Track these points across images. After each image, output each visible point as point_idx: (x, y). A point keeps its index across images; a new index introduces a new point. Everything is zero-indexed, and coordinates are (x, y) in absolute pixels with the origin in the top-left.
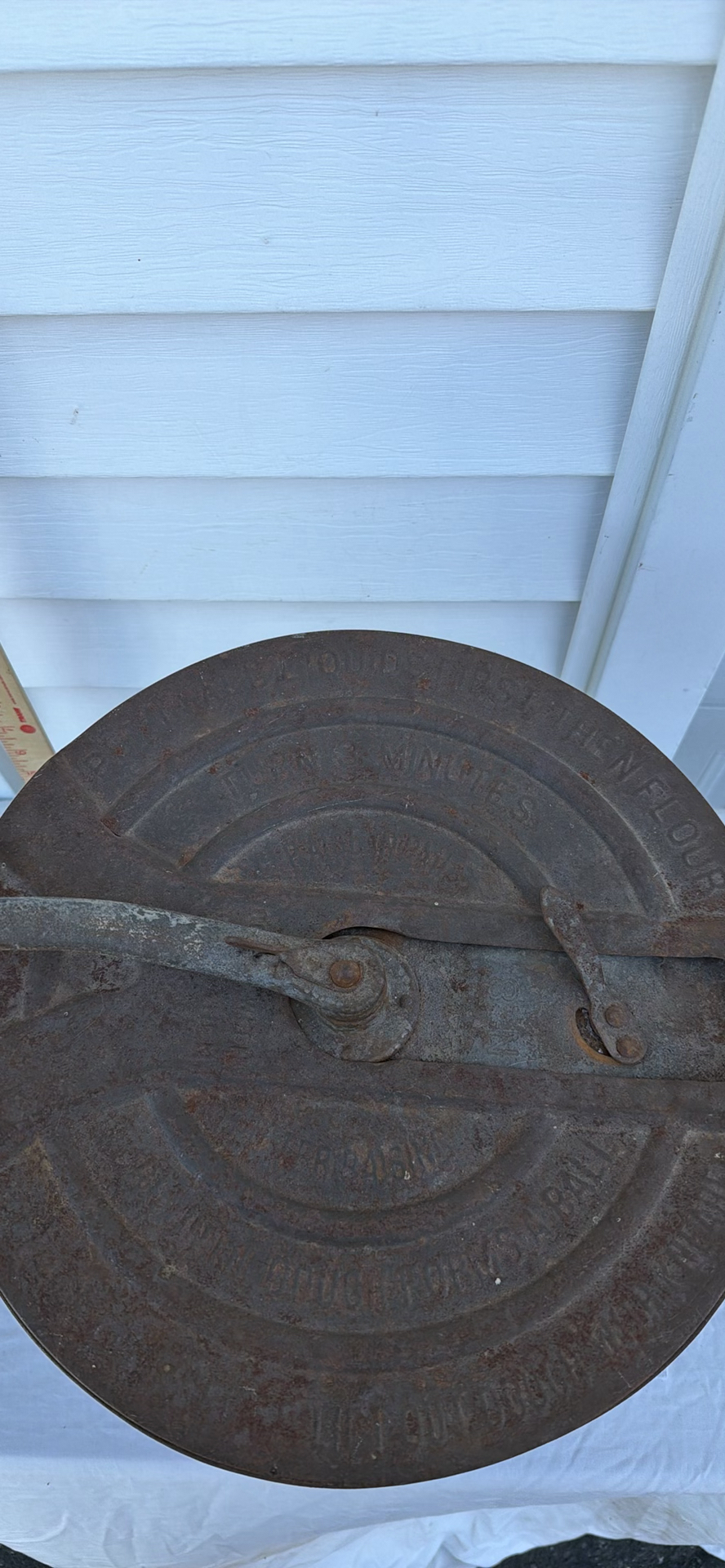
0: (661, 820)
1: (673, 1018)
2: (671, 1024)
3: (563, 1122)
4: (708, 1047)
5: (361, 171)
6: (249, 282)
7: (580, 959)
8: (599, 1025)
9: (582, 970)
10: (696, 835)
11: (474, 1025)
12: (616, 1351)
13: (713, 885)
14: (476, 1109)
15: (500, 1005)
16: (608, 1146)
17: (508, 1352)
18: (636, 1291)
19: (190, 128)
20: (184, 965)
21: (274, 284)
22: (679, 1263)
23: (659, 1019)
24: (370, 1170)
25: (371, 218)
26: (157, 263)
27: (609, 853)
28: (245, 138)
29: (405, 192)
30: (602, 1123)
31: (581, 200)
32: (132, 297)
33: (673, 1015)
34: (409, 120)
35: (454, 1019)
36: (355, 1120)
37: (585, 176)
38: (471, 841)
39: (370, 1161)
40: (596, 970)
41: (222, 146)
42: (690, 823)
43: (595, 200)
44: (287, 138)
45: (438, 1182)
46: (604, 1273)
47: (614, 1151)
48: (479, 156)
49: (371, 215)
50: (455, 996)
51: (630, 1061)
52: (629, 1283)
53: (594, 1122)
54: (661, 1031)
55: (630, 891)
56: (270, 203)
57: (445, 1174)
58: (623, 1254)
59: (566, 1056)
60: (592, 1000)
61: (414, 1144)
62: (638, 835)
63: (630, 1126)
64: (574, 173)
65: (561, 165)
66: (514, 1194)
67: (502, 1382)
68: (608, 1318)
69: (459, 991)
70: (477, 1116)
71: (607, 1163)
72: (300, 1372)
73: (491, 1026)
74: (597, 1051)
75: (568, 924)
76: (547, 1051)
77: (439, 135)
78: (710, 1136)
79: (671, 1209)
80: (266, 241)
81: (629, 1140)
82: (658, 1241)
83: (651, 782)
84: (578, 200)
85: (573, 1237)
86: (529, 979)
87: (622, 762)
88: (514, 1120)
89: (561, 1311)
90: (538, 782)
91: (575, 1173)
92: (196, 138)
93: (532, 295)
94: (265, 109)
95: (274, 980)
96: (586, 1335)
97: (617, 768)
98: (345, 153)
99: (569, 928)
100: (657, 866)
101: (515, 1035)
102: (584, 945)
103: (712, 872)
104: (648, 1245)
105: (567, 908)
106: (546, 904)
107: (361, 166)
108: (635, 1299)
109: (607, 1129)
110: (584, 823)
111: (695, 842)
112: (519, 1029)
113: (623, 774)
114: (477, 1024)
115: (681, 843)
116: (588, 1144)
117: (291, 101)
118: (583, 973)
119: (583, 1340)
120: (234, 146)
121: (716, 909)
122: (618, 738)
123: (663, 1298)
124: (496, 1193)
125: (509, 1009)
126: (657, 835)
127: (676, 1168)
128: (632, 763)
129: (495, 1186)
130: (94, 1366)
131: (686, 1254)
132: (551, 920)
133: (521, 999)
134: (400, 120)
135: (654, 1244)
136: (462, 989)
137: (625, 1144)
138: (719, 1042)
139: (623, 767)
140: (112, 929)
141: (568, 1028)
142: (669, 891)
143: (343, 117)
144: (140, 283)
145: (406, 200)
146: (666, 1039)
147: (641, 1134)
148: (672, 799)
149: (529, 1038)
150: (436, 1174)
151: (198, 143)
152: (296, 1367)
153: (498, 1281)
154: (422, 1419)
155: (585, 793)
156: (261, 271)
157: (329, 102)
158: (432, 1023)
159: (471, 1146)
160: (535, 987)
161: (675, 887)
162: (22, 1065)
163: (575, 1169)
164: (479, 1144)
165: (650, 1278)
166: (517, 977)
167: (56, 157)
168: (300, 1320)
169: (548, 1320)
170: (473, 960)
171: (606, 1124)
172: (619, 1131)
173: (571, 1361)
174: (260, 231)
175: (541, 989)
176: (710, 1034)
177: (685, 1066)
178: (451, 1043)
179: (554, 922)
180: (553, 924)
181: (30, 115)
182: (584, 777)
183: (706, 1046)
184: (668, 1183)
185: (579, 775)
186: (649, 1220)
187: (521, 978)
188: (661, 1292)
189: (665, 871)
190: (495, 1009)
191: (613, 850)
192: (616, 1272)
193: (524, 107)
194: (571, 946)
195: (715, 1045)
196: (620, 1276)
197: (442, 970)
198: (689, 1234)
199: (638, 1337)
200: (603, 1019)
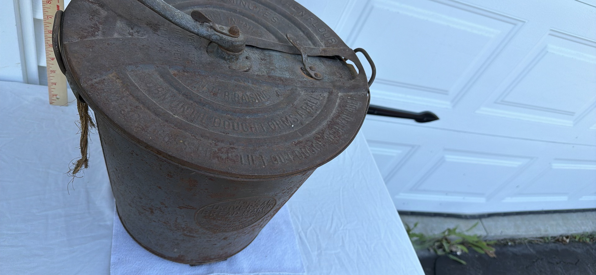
0: (315, 26)
2: (328, 73)
3: (303, 91)
7: (302, 50)
8: (308, 70)
10: (325, 31)
11: (270, 68)
12: (333, 140)
13: (332, 42)
14: (276, 86)
15: (277, 64)
16: (317, 97)
17: (300, 142)
18: (335, 127)
22: (346, 120)
23: (324, 72)
24: (244, 99)
30: (314, 92)
33: (327, 71)
35: (263, 66)
36: (236, 86)
38: (260, 24)
39: (243, 97)
45: (267, 103)
46: (325, 123)
47: (319, 98)
50: (262, 61)
51: (319, 78)
52: (332, 125)
53: (312, 91)
54: (325, 74)
55: (310, 42)
57: (269, 102)
58: (329, 119)
59: (299, 77)
60: (305, 64)
61: (258, 94)
62: (310, 29)
63: (323, 92)
66: (292, 107)
67: (300, 149)
68: (328, 133)
70: (276, 89)
71: (318, 101)
72: (232, 146)
73: (276, 68)
74: (308, 76)
76: (294, 75)
78: (346, 94)
79: (340, 109)
82: (338, 116)
83: (311, 18)
85: (312, 117)
88: (288, 90)
89: (314, 132)
90: (278, 14)
91: (309, 103)
95: (207, 33)
96: (323, 137)
97: (300, 14)
100: (316, 37)
101: (284, 71)
103: (332, 39)
104: (335, 117)
106: (289, 37)
108: (335, 129)
109: (316, 94)
110: (293, 25)
113: (302, 15)
115: (321, 32)
116: (311, 97)
118: (303, 54)
119: (322, 138)
121: (335, 47)
123: (343, 128)
124: (287, 105)
125: (280, 65)
126: (315, 30)
127: (338, 101)
129: (286, 103)
130: (151, 138)
131: (346, 118)
132: (291, 40)
133: (284, 63)
136: (264, 60)
137: (322, 97)
141: (299, 71)
146: (327, 76)
147: (326, 95)
148: (317, 22)
149: (288, 72)
150: (266, 101)
152: (230, 144)
153: (293, 126)
154: (278, 158)
155: (293, 17)
158: (257, 67)
159: (276, 96)
160: (287, 61)
161: (322, 42)
162: (105, 50)
164: (278, 95)
165: (338, 124)
168: (228, 134)
169: (311, 134)
170: (267, 53)
171: (315, 92)
172: (319, 94)
173: (320, 143)
175: (289, 62)
178: (264, 72)
184: (337, 104)
185: (290, 13)
186: (334, 112)
189: (319, 38)
191: (303, 32)
196: (329, 124)
197: (257, 54)
198: (346, 114)
199: (339, 137)
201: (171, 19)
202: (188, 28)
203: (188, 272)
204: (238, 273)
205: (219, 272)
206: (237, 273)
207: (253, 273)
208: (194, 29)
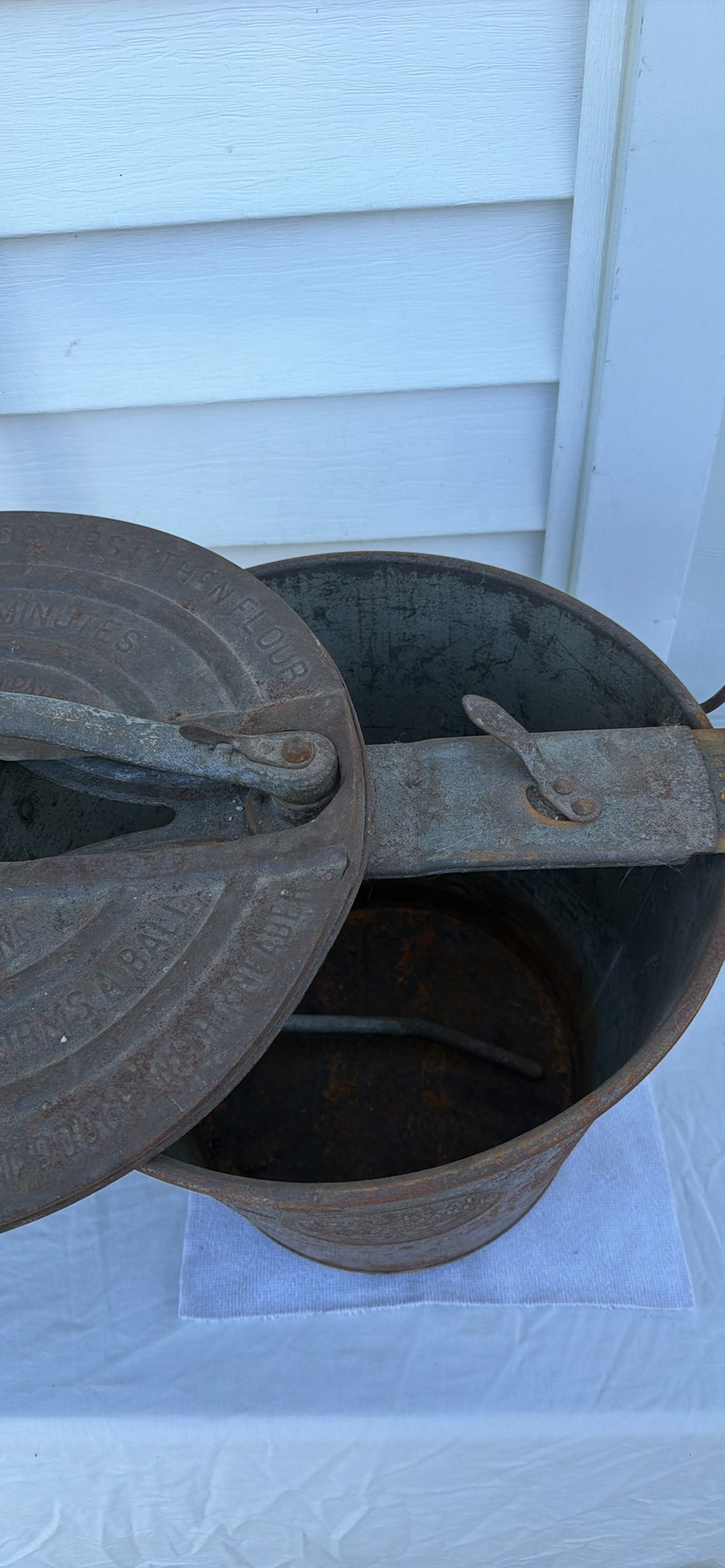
0: (252, 630)
1: (619, 784)
2: (618, 789)
3: (144, 893)
4: (656, 803)
5: (307, 77)
6: (216, 191)
7: (516, 743)
8: (551, 797)
9: (521, 751)
10: (281, 638)
11: (430, 811)
12: (173, 1078)
14: (60, 895)
15: (453, 791)
16: (184, 906)
17: (66, 1102)
19: (160, 45)
20: (141, 759)
21: (239, 191)
22: (239, 990)
23: (606, 785)
25: (319, 122)
26: (137, 177)
27: (206, 666)
28: (208, 52)
29: (346, 96)
30: (181, 887)
31: (498, 94)
32: (116, 212)
33: (619, 782)
34: (345, 25)
35: (409, 810)
37: (499, 70)
40: (534, 750)
41: (187, 60)
42: (276, 629)
43: (510, 93)
44: (240, 49)
45: (15, 964)
46: (169, 1013)
47: (191, 909)
48: (406, 57)
49: (319, 120)
50: (410, 791)
52: (191, 1017)
54: (609, 795)
55: (223, 694)
56: (231, 113)
57: (23, 956)
58: (187, 993)
59: (519, 825)
60: (537, 779)
62: (230, 647)
63: (207, 885)
64: (489, 68)
65: (477, 61)
66: (90, 960)
68: (168, 1051)
69: (413, 787)
70: (61, 902)
71: (182, 920)
73: (445, 809)
74: (554, 819)
75: (496, 719)
76: (500, 823)
77: (372, 38)
79: (237, 946)
80: (230, 149)
81: (205, 897)
82: (221, 976)
83: (245, 602)
84: (495, 94)
85: (142, 987)
86: (479, 768)
87: (219, 590)
88: (98, 900)
89: (122, 1053)
90: (143, 617)
91: (154, 933)
92: (166, 54)
93: (464, 188)
94: (222, 23)
95: (229, 768)
96: (146, 1070)
97: (215, 596)
98: (292, 61)
99: (498, 722)
100: (247, 669)
101: (469, 813)
102: (516, 731)
103: (295, 665)
104: (211, 981)
105: (491, 707)
107: (307, 73)
108: (196, 1030)
109: (186, 892)
110: (183, 644)
111: (281, 644)
112: (472, 808)
113: (220, 599)
114: (432, 809)
115: (267, 647)
116: (167, 907)
117: (243, 14)
118: (522, 754)
119: (142, 1075)
120: (198, 60)
122: (216, 571)
123: (222, 1023)
124: (69, 961)
125: (461, 793)
126: (248, 644)
127: (246, 911)
128: (228, 590)
129: (69, 955)
131: (247, 980)
132: (480, 720)
133: (473, 784)
134: (337, 26)
135: (218, 978)
136: (416, 785)
137: (201, 902)
138: (665, 798)
139: (220, 594)
140: (68, 720)
141: (520, 803)
142: (257, 688)
143: (288, 26)
144: (122, 198)
145: (346, 103)
146: (615, 801)
147: (216, 890)
148: (262, 613)
149: (482, 814)
150: (14, 957)
151: (167, 59)
153: (63, 1040)
155: (184, 618)
156: (226, 180)
157: (275, 13)
158: (389, 815)
159: (53, 928)
160: (485, 774)
161: (262, 684)
163: (152, 930)
164: (60, 924)
165: (211, 1009)
166: (468, 768)
167: (48, 80)
169: (110, 1065)
170: (424, 761)
171: (185, 887)
172: (197, 892)
173: (130, 1097)
174: (224, 140)
175: (491, 774)
176: (657, 793)
177: (634, 821)
178: (408, 829)
179: (483, 721)
180: (482, 723)
181: (25, 41)
182: (184, 606)
183: (653, 802)
184: (237, 925)
185: (180, 606)
186: (216, 960)
187: (471, 768)
188: (220, 1019)
189: (254, 672)
190: (448, 795)
191: (208, 661)
192: (180, 1010)
193: (440, 7)
194: (504, 735)
195: (663, 801)
196: (182, 1013)
197: (396, 772)
198: (252, 964)
199: (195, 1061)
200: (554, 792)
201: (130, 759)
202: (180, 769)
203: (359, 1290)
204: (492, 1301)
205: (438, 1300)
206: (488, 1301)
207: (534, 1302)
208: (195, 767)
